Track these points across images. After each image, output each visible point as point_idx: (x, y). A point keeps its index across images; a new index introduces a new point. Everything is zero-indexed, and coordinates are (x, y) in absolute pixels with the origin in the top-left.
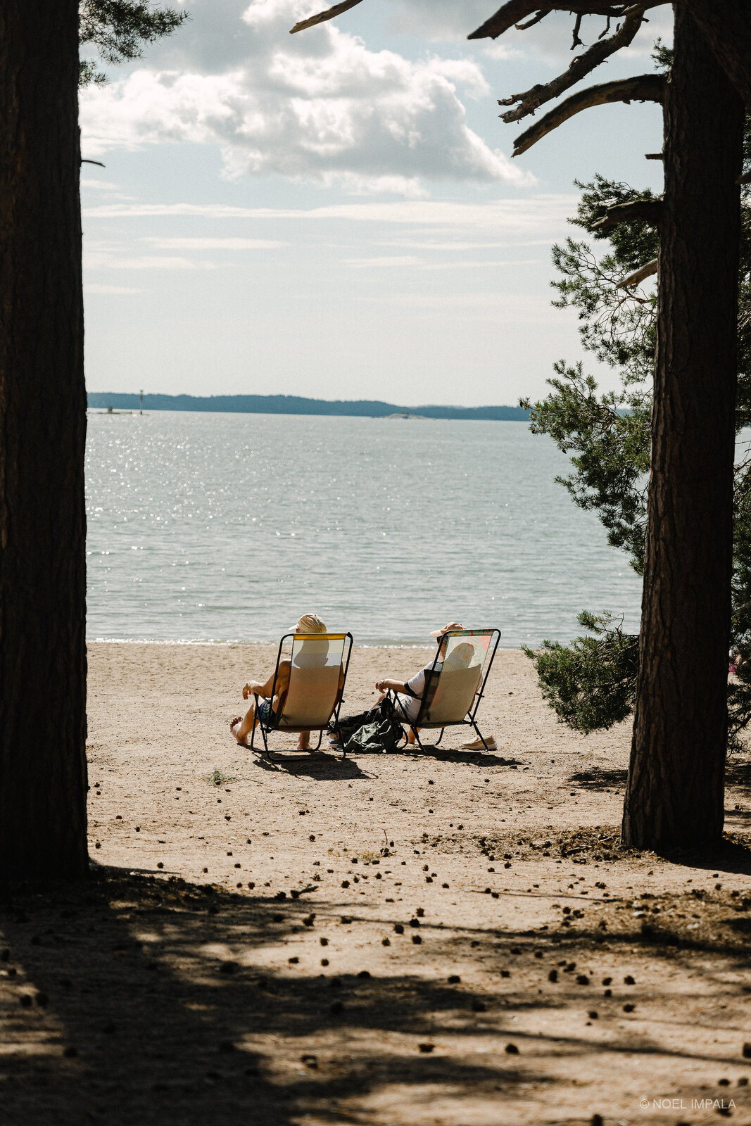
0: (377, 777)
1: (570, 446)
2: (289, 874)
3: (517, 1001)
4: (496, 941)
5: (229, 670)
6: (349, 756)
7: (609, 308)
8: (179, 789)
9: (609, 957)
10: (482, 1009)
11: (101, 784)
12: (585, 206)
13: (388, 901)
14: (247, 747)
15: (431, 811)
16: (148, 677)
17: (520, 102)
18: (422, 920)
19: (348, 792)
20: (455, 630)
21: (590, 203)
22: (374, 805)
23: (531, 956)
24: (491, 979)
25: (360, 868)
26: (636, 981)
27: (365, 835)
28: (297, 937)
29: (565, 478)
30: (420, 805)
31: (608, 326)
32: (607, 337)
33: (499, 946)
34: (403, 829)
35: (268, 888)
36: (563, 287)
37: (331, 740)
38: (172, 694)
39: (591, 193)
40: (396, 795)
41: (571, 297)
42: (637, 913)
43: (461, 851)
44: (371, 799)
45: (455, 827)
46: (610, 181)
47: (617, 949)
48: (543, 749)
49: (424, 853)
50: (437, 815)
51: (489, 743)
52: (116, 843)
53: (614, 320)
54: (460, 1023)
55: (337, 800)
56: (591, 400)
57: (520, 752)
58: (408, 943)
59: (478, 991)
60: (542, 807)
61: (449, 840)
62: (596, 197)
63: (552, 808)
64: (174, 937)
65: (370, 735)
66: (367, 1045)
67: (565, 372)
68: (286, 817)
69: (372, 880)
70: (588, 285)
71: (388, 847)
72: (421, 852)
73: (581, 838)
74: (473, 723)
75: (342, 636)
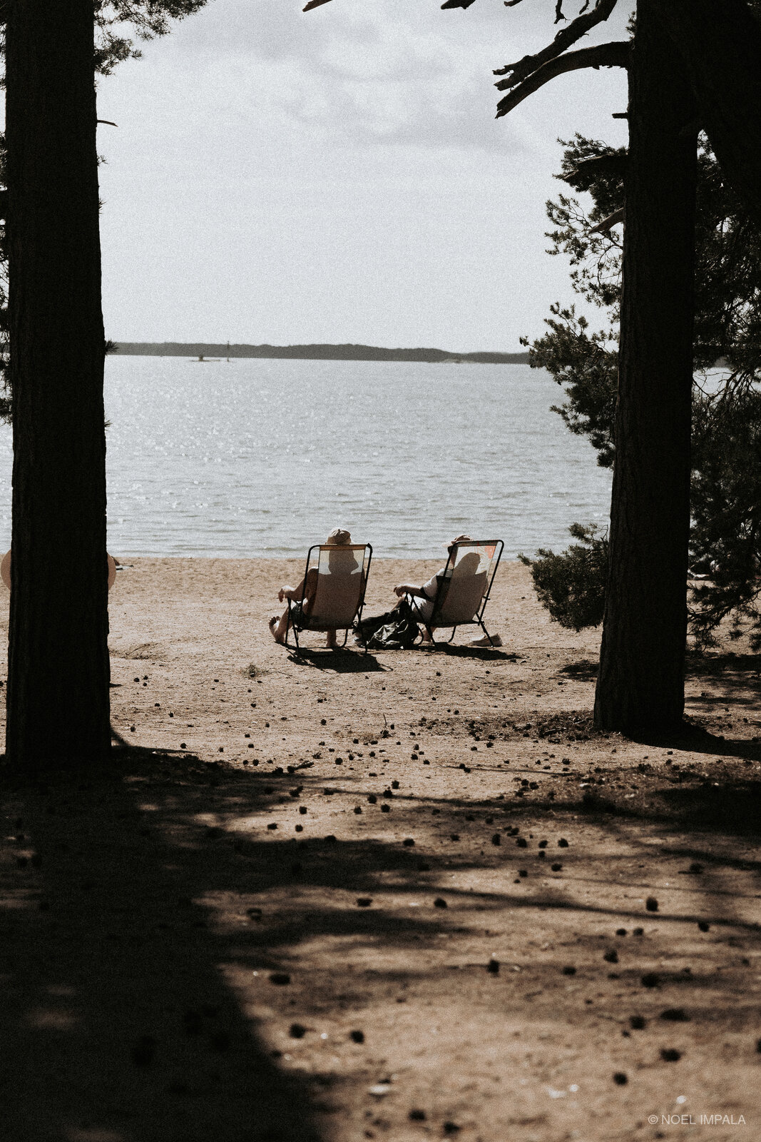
0: (392, 670)
1: (565, 378)
2: (295, 752)
3: (460, 861)
4: (455, 809)
5: (284, 580)
6: (370, 651)
7: (596, 255)
8: (216, 681)
9: (551, 824)
10: (426, 868)
11: (149, 677)
12: (567, 162)
13: (371, 775)
14: (284, 645)
15: (434, 699)
16: (212, 586)
17: (512, 72)
18: (395, 792)
19: (364, 683)
20: (463, 541)
21: (571, 159)
22: (386, 694)
23: (483, 823)
24: (442, 842)
25: (360, 747)
26: (570, 843)
27: (371, 720)
28: (282, 807)
29: (560, 407)
30: (426, 693)
31: (595, 271)
32: (594, 281)
33: (457, 814)
34: (404, 714)
35: (271, 764)
36: (556, 237)
37: (356, 638)
38: (229, 600)
39: (572, 149)
40: (405, 685)
41: (562, 246)
42: (582, 785)
43: (452, 733)
44: (384, 689)
45: (452, 713)
46: (588, 139)
47: (560, 816)
48: (543, 646)
49: (419, 734)
50: (438, 702)
51: (495, 640)
52: (150, 727)
53: (601, 266)
54: (401, 881)
55: (354, 689)
56: (583, 337)
57: (522, 648)
58: (377, 811)
59: (429, 853)
60: (532, 695)
61: (443, 723)
62: (576, 154)
63: (540, 696)
64: (174, 807)
65: (389, 634)
66: (312, 900)
67: (560, 312)
68: (306, 705)
69: (366, 758)
70: (577, 235)
71: (388, 729)
72: (416, 734)
73: (558, 721)
74: (481, 623)
75: (363, 547)
